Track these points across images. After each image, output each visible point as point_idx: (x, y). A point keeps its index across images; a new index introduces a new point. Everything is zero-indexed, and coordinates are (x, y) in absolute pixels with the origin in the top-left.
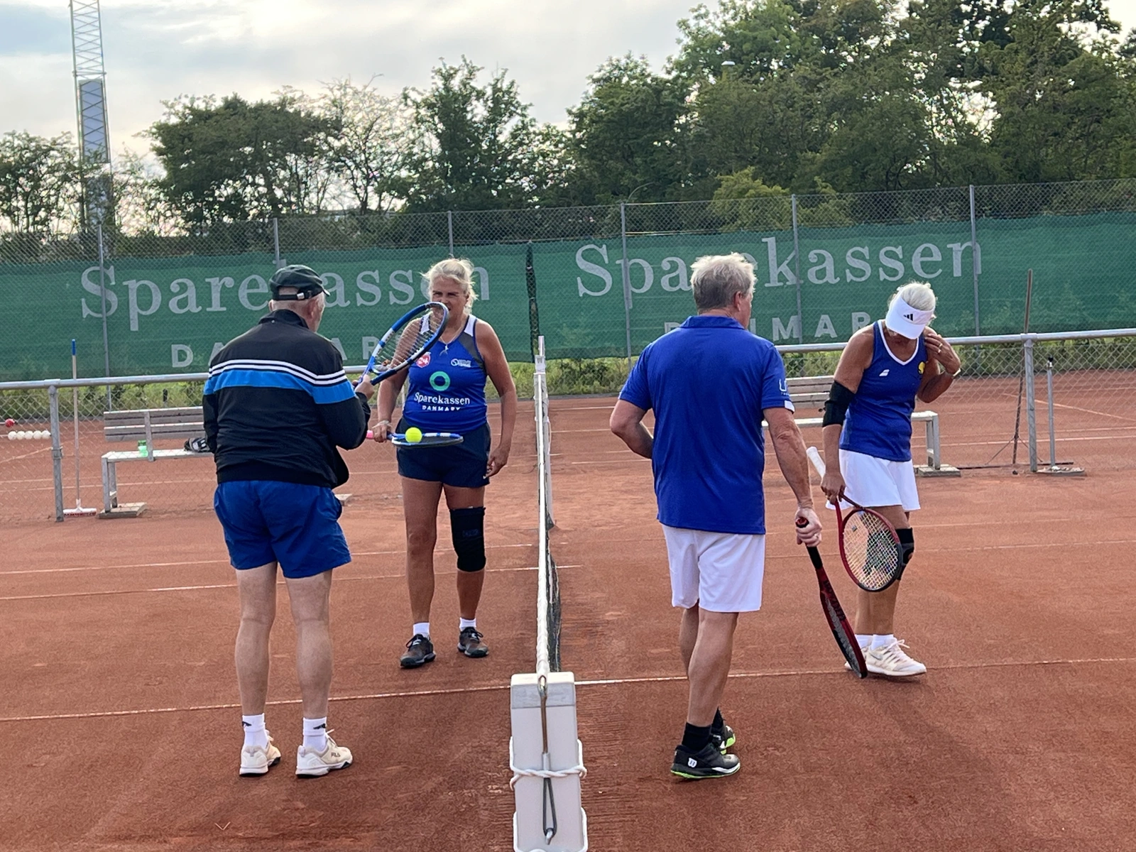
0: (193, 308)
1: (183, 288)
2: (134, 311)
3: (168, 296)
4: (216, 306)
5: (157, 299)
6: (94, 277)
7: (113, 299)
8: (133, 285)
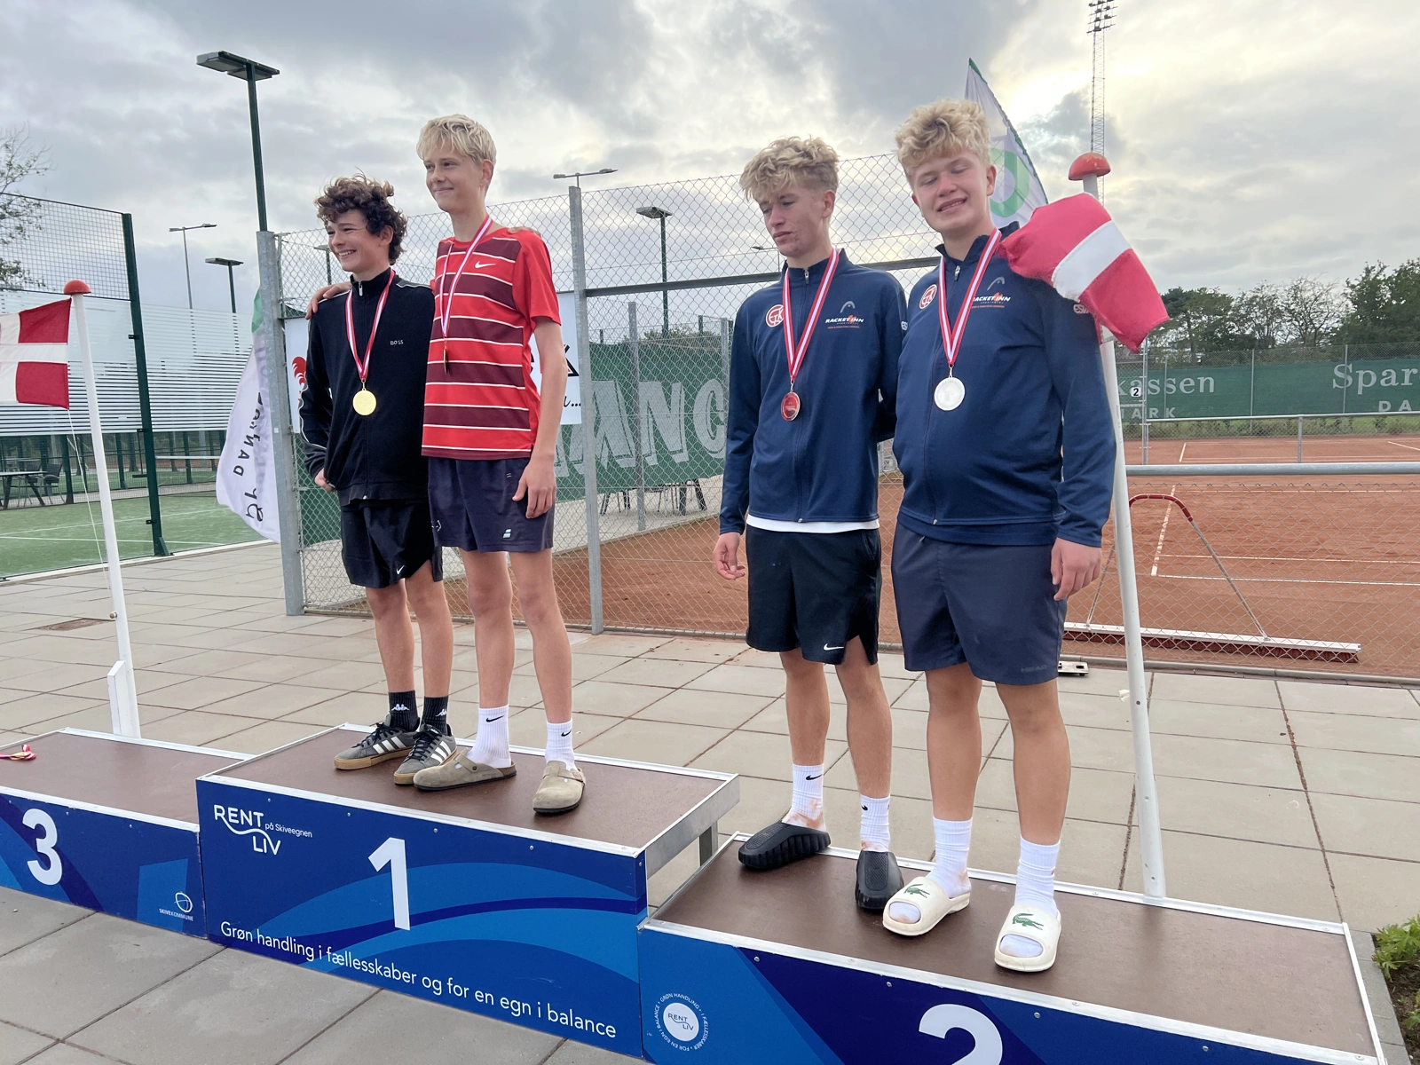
0: (1393, 383)
1: (1389, 374)
2: (1361, 385)
3: (1380, 377)
4: (1407, 382)
5: (1374, 379)
6: (1341, 370)
7: (1350, 379)
8: (1361, 373)
